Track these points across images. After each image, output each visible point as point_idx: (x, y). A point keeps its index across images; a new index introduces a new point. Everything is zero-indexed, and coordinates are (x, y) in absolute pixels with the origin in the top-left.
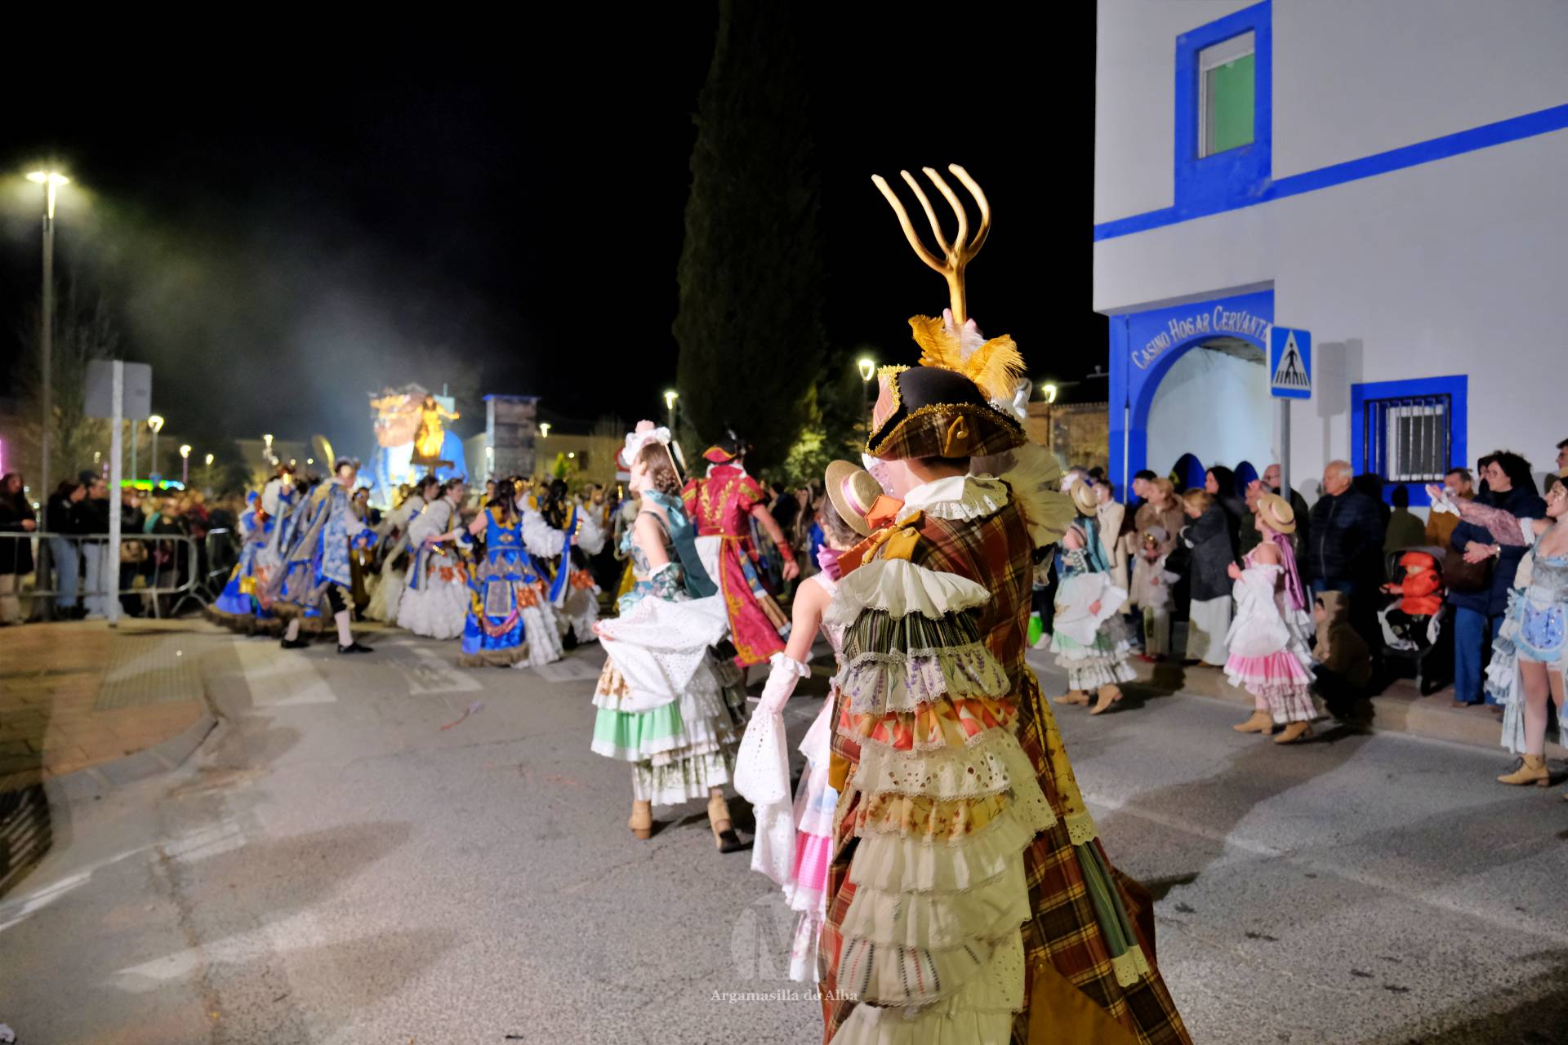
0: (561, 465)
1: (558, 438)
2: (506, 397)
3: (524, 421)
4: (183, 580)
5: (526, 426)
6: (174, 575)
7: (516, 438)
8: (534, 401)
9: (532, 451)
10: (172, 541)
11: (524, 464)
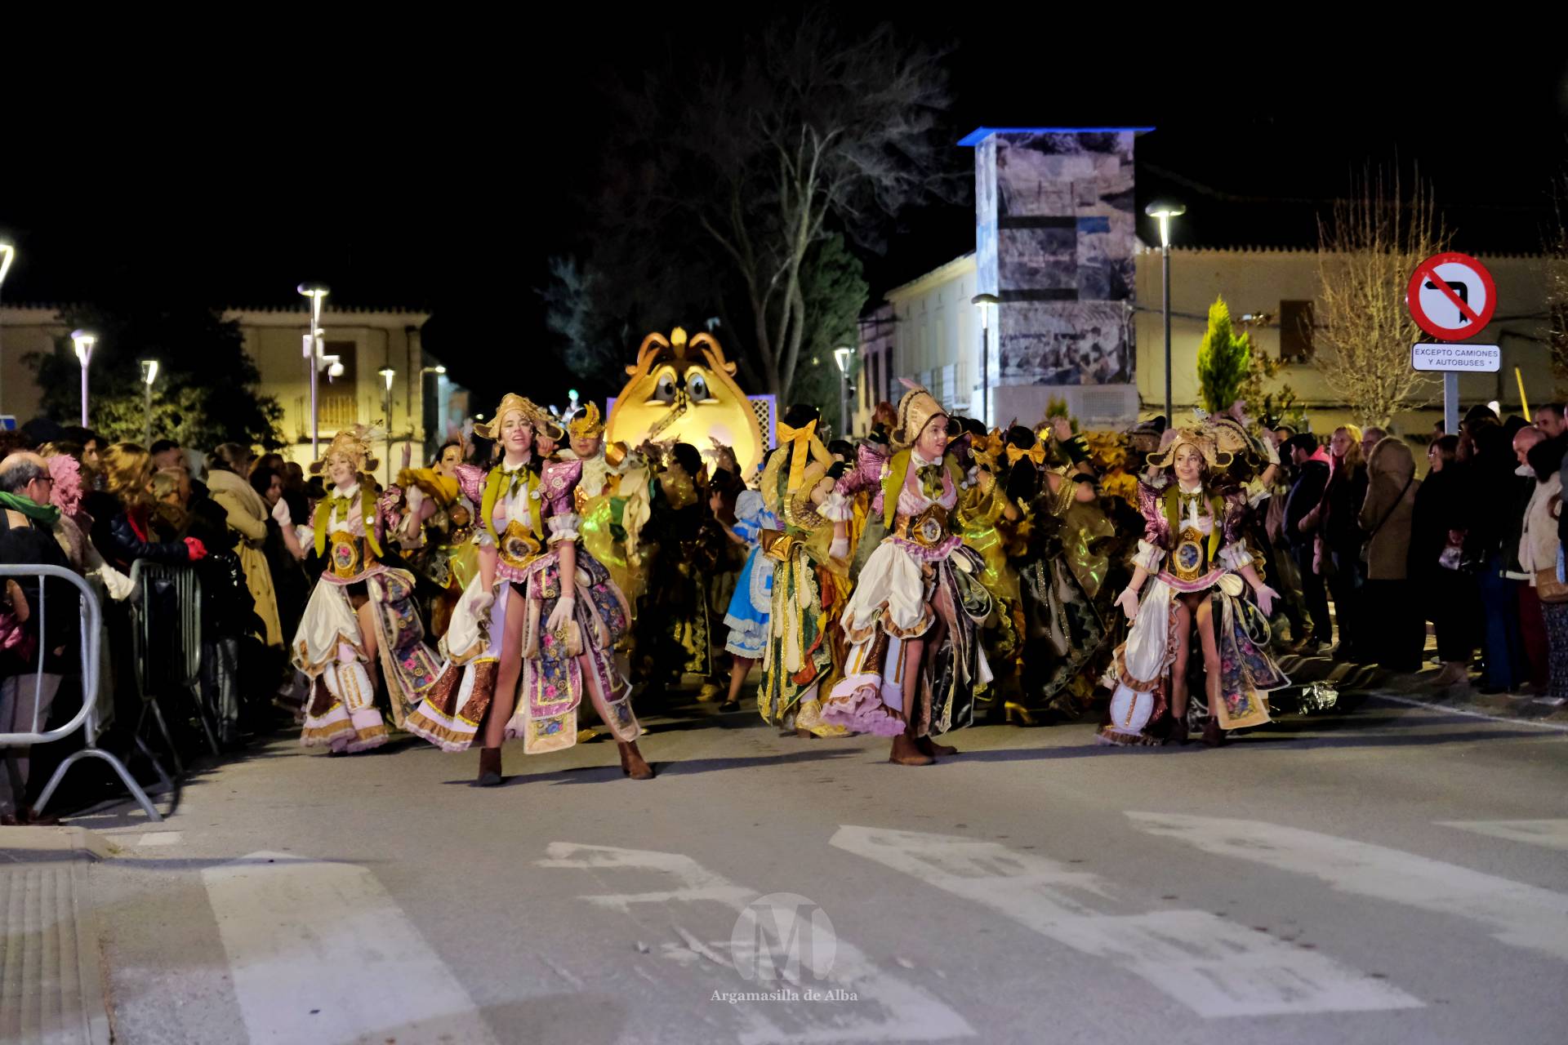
0: (1220, 342)
1: (1209, 257)
2: (1039, 133)
3: (1099, 209)
4: (65, 704)
5: (1100, 226)
6: (39, 687)
7: (1071, 268)
8: (1126, 138)
9: (1124, 302)
10: (29, 582)
11: (1096, 347)
